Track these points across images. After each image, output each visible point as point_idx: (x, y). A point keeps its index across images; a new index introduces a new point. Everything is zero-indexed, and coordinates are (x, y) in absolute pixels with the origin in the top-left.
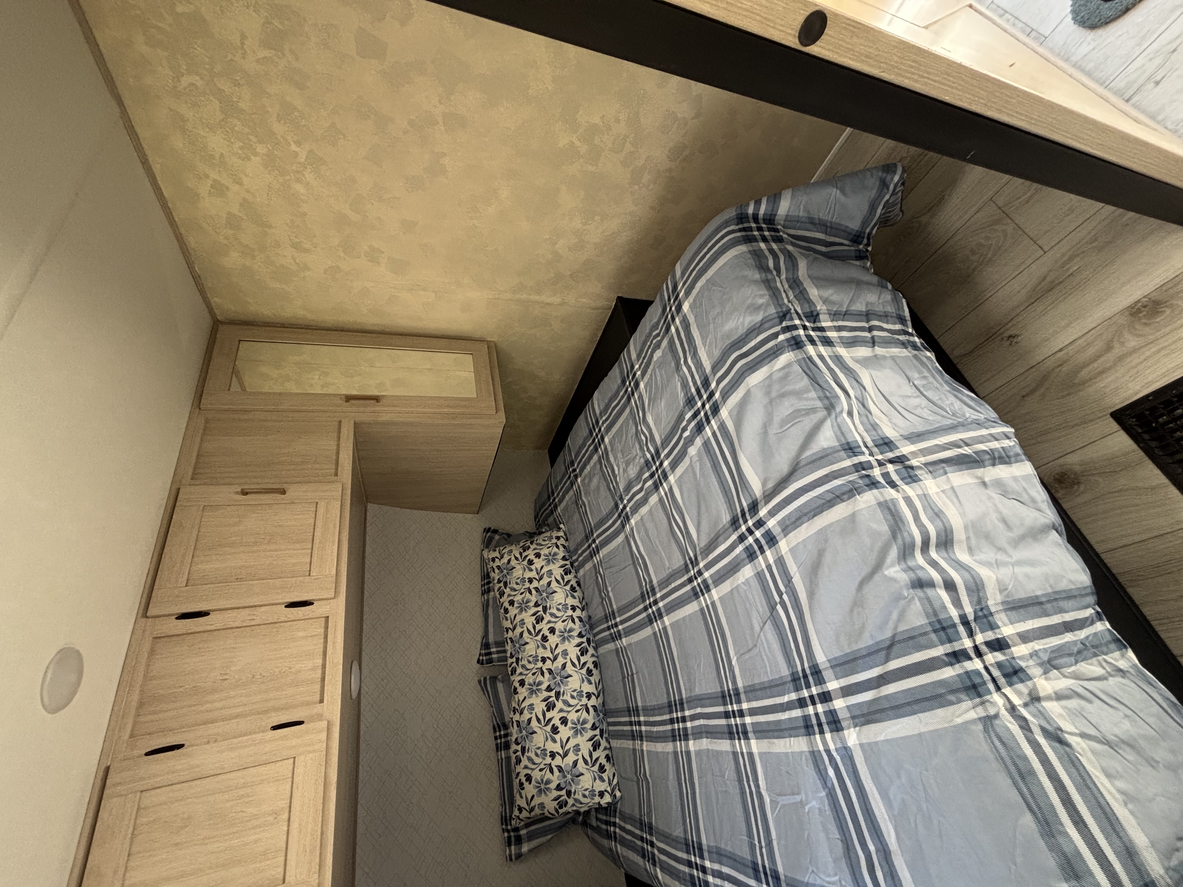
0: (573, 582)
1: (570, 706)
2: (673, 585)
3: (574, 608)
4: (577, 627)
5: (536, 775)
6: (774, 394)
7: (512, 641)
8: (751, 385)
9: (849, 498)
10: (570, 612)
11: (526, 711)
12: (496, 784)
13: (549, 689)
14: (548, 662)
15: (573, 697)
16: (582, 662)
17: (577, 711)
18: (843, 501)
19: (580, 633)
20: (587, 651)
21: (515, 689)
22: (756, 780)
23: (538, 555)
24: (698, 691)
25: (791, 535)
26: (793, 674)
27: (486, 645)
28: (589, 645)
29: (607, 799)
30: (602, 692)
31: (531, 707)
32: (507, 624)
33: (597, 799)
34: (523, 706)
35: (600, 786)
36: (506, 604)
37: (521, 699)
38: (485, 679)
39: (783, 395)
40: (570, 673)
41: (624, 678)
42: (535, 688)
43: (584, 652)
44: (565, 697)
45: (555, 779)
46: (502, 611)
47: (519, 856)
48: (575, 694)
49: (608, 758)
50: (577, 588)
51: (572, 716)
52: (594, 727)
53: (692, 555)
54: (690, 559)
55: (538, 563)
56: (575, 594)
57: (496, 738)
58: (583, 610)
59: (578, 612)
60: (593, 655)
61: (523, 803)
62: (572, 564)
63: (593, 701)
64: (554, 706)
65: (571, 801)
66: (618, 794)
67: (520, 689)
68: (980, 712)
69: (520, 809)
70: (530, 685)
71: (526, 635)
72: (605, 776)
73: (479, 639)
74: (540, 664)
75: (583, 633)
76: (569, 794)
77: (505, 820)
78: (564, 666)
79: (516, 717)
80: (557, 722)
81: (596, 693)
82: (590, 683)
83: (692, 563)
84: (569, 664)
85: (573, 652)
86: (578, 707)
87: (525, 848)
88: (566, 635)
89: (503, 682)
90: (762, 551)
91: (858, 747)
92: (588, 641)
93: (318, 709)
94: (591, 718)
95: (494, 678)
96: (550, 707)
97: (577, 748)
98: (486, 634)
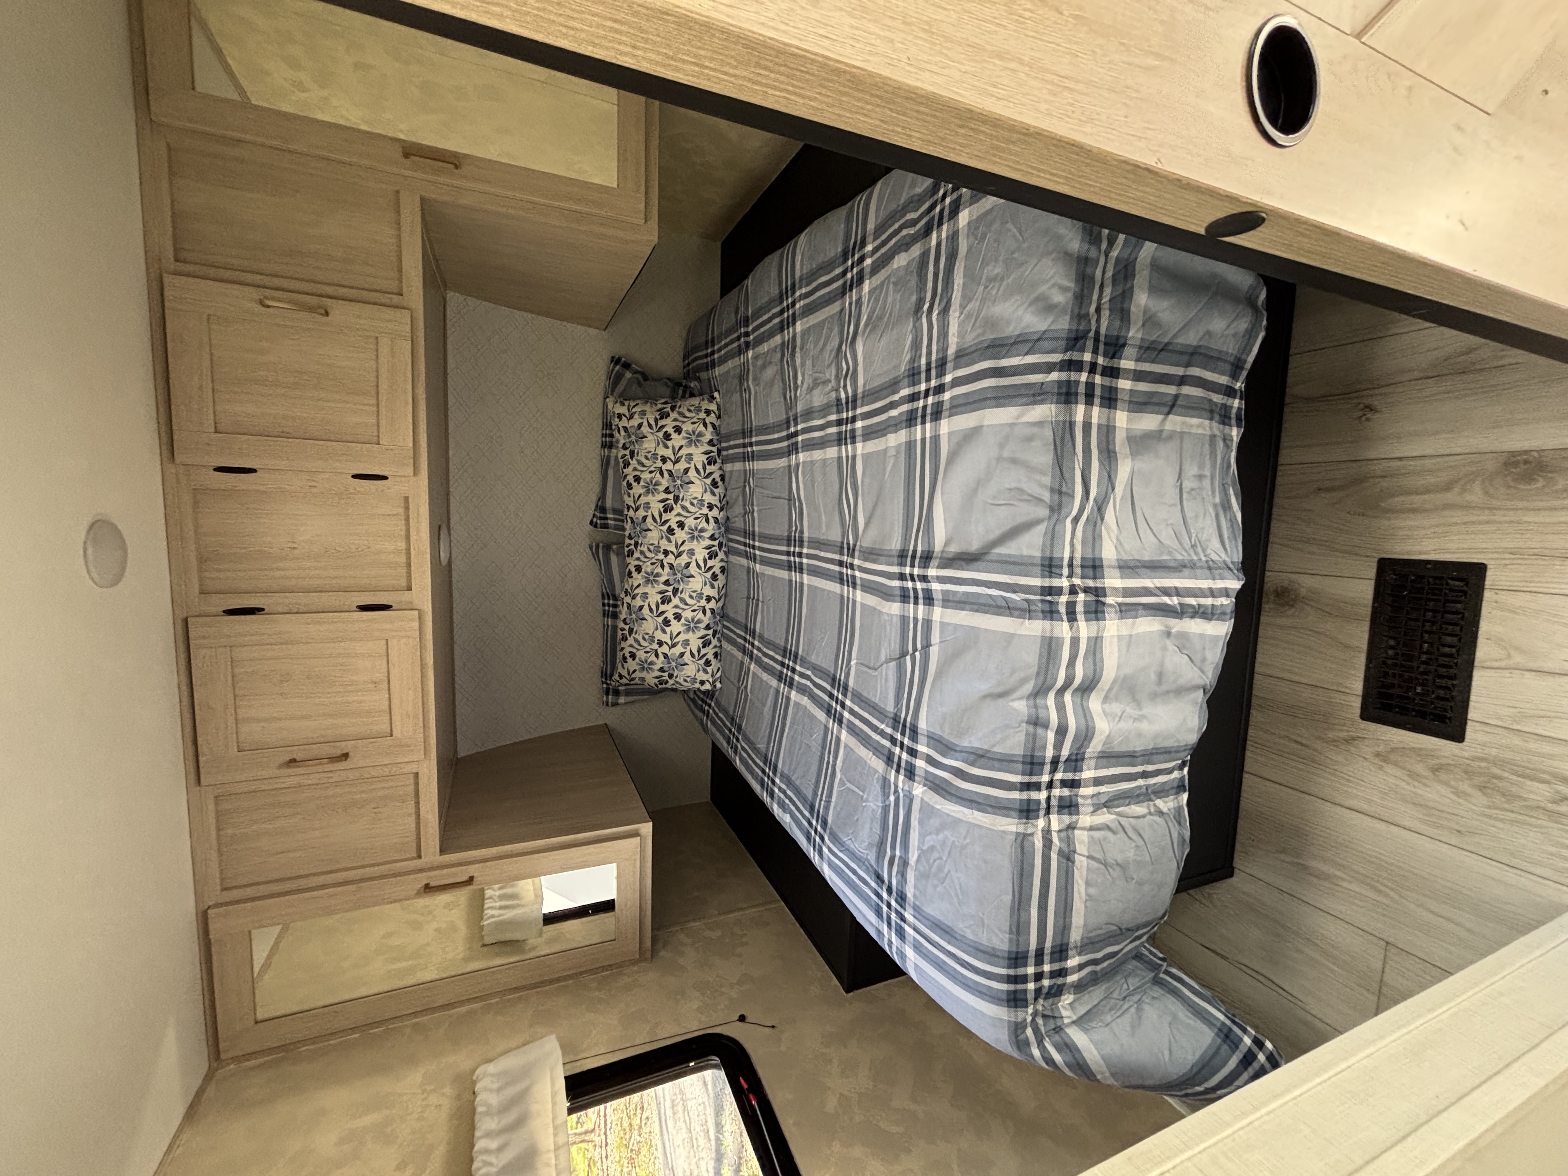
0: (716, 476)
1: (686, 604)
2: (822, 554)
3: (711, 507)
4: (711, 528)
5: (641, 655)
6: (1006, 454)
7: (633, 522)
8: (986, 423)
9: (1019, 617)
10: (705, 510)
11: (638, 598)
12: (600, 642)
13: (667, 583)
14: (671, 556)
15: (691, 597)
16: (708, 566)
17: (694, 611)
18: (1011, 615)
19: (713, 535)
20: (717, 555)
21: (630, 573)
22: (836, 758)
23: (678, 430)
24: (813, 659)
25: (949, 611)
26: (896, 715)
27: (601, 509)
28: (720, 549)
29: (707, 686)
30: (724, 595)
31: (645, 596)
32: (629, 501)
33: (697, 685)
34: (636, 592)
35: (702, 676)
36: (630, 478)
37: (635, 585)
38: (597, 546)
39: (1014, 461)
40: (693, 573)
41: (748, 598)
42: (652, 578)
43: (712, 555)
44: (683, 595)
45: (660, 662)
46: (625, 483)
47: (615, 704)
48: (694, 595)
49: (716, 655)
50: (720, 483)
51: (687, 614)
52: (708, 627)
53: (851, 542)
54: (848, 544)
55: (677, 440)
56: (716, 490)
57: (604, 605)
58: (721, 510)
59: (715, 512)
60: (722, 560)
61: (624, 673)
62: (719, 452)
63: (712, 604)
64: (670, 601)
65: (671, 682)
66: (719, 685)
67: (634, 574)
68: (1021, 829)
69: (621, 676)
70: (647, 573)
71: (649, 520)
72: (709, 669)
73: (594, 498)
74: (661, 556)
75: (717, 536)
76: (671, 676)
77: (606, 676)
78: (688, 565)
79: (628, 599)
80: (670, 616)
81: (717, 597)
82: (713, 587)
83: (849, 549)
84: (693, 564)
85: (701, 554)
86: (695, 608)
87: (622, 700)
88: (696, 534)
89: (618, 555)
90: (916, 603)
91: (919, 800)
92: (720, 545)
93: (406, 596)
94: (707, 619)
95: (608, 548)
96: (666, 600)
97: (686, 643)
98: (602, 496)
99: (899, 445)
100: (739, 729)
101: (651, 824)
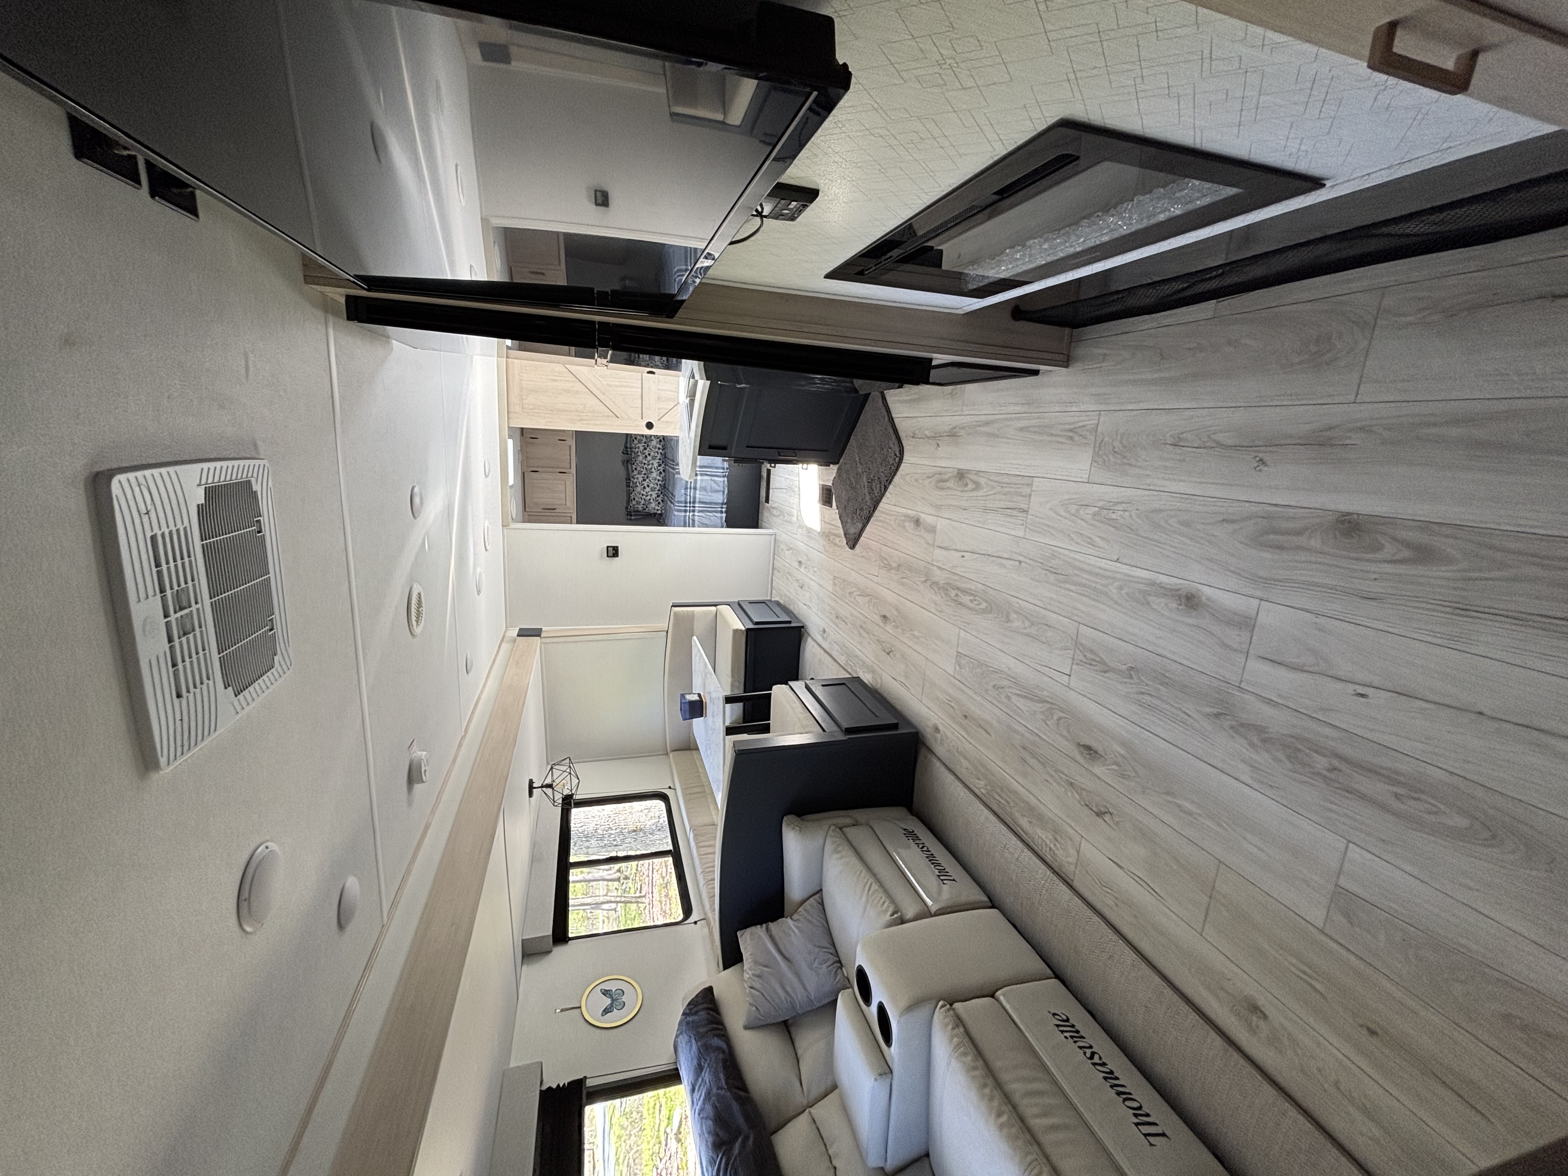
1: (651, 482)
4: (659, 456)
7: (634, 453)
10: (657, 450)
14: (646, 465)
15: (653, 480)
16: (659, 469)
21: (634, 470)
27: (626, 448)
29: (659, 512)
31: (638, 478)
32: (634, 446)
33: (656, 511)
34: (635, 477)
35: (657, 508)
37: (635, 475)
38: (624, 461)
40: (653, 471)
42: (640, 472)
43: (660, 465)
44: (650, 479)
45: (643, 502)
46: (632, 439)
48: (654, 478)
49: (662, 501)
51: (651, 485)
56: (661, 443)
57: (626, 481)
58: (663, 450)
59: (660, 451)
63: (660, 482)
64: (646, 480)
71: (640, 452)
72: (659, 505)
74: (643, 465)
75: (661, 458)
76: (646, 507)
77: (627, 508)
79: (633, 479)
80: (646, 486)
85: (656, 465)
93: (569, 470)
94: (658, 488)
95: (628, 462)
96: (644, 480)
97: (651, 495)
98: (626, 443)
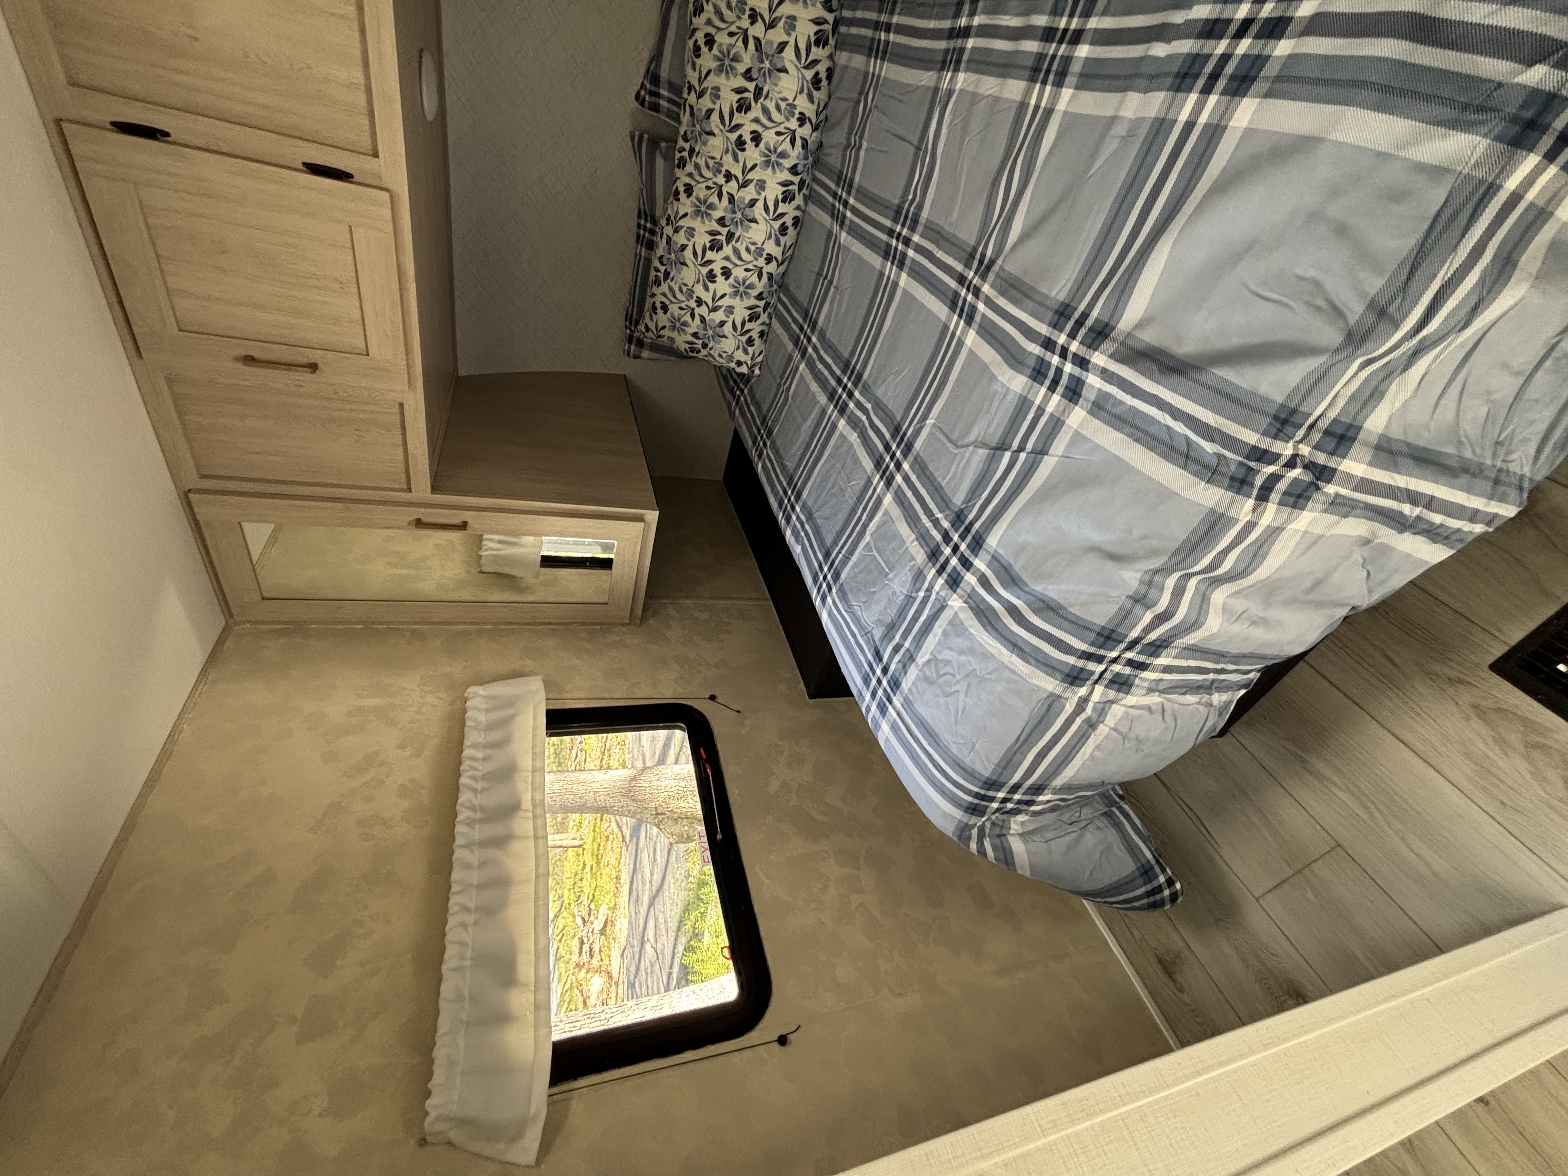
0: (822, 68)
1: (740, 258)
2: (940, 254)
3: (802, 120)
4: (795, 154)
5: (674, 309)
6: (1335, 210)
7: (692, 114)
8: (1334, 136)
9: (1195, 474)
10: (793, 124)
11: (682, 233)
12: (629, 276)
13: (721, 221)
14: (733, 184)
15: (748, 250)
16: (779, 211)
17: (747, 270)
18: (1185, 467)
19: (795, 166)
20: (793, 199)
21: (677, 193)
22: (871, 518)
24: (879, 392)
25: (1097, 422)
26: (962, 511)
27: (654, 77)
28: (800, 190)
29: (744, 369)
30: (789, 259)
31: (691, 232)
32: (693, 77)
33: (733, 365)
34: (681, 223)
35: (739, 355)
36: (700, 36)
37: (681, 213)
38: (641, 137)
39: (1341, 230)
40: (758, 217)
41: (819, 274)
42: (703, 209)
43: (787, 197)
44: (738, 245)
45: (695, 326)
46: (691, 44)
47: (637, 357)
48: (753, 248)
49: (762, 334)
50: (824, 83)
51: (739, 273)
52: (760, 297)
53: (989, 253)
54: (983, 255)
56: (815, 93)
57: (639, 226)
58: (815, 129)
59: (805, 131)
60: (798, 208)
61: (652, 326)
62: (837, 23)
63: (772, 267)
64: (720, 248)
65: (704, 352)
66: (757, 371)
67: (682, 196)
69: (648, 329)
70: (698, 199)
71: (715, 117)
72: (750, 350)
73: (646, 55)
74: (721, 180)
75: (800, 168)
76: (705, 346)
77: (631, 320)
78: (753, 203)
79: (669, 230)
80: (717, 268)
81: (780, 259)
82: (778, 243)
83: (981, 262)
84: (760, 204)
85: (773, 191)
86: (750, 266)
87: (645, 354)
88: (773, 158)
89: (665, 159)
90: (1052, 389)
92: (802, 183)
93: (369, 164)
94: (761, 286)
95: (654, 144)
96: (715, 246)
97: (730, 310)
98: (657, 57)
99: (1140, 120)
100: (770, 433)
101: (657, 513)
